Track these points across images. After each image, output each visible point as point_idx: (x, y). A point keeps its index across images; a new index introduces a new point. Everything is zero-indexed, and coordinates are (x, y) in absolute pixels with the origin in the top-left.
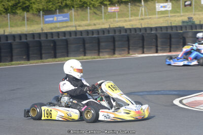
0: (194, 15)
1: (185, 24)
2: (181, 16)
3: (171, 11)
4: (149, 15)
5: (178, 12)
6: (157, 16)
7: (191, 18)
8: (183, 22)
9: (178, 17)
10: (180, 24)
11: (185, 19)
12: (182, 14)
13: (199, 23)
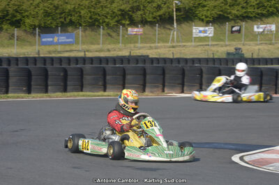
0: (244, 45)
1: (231, 57)
2: (226, 46)
3: (213, 39)
4: (182, 42)
5: (221, 40)
6: (193, 44)
7: (240, 49)
8: (228, 54)
9: (222, 46)
10: (225, 56)
11: (232, 49)
12: (227, 43)
13: (250, 57)
